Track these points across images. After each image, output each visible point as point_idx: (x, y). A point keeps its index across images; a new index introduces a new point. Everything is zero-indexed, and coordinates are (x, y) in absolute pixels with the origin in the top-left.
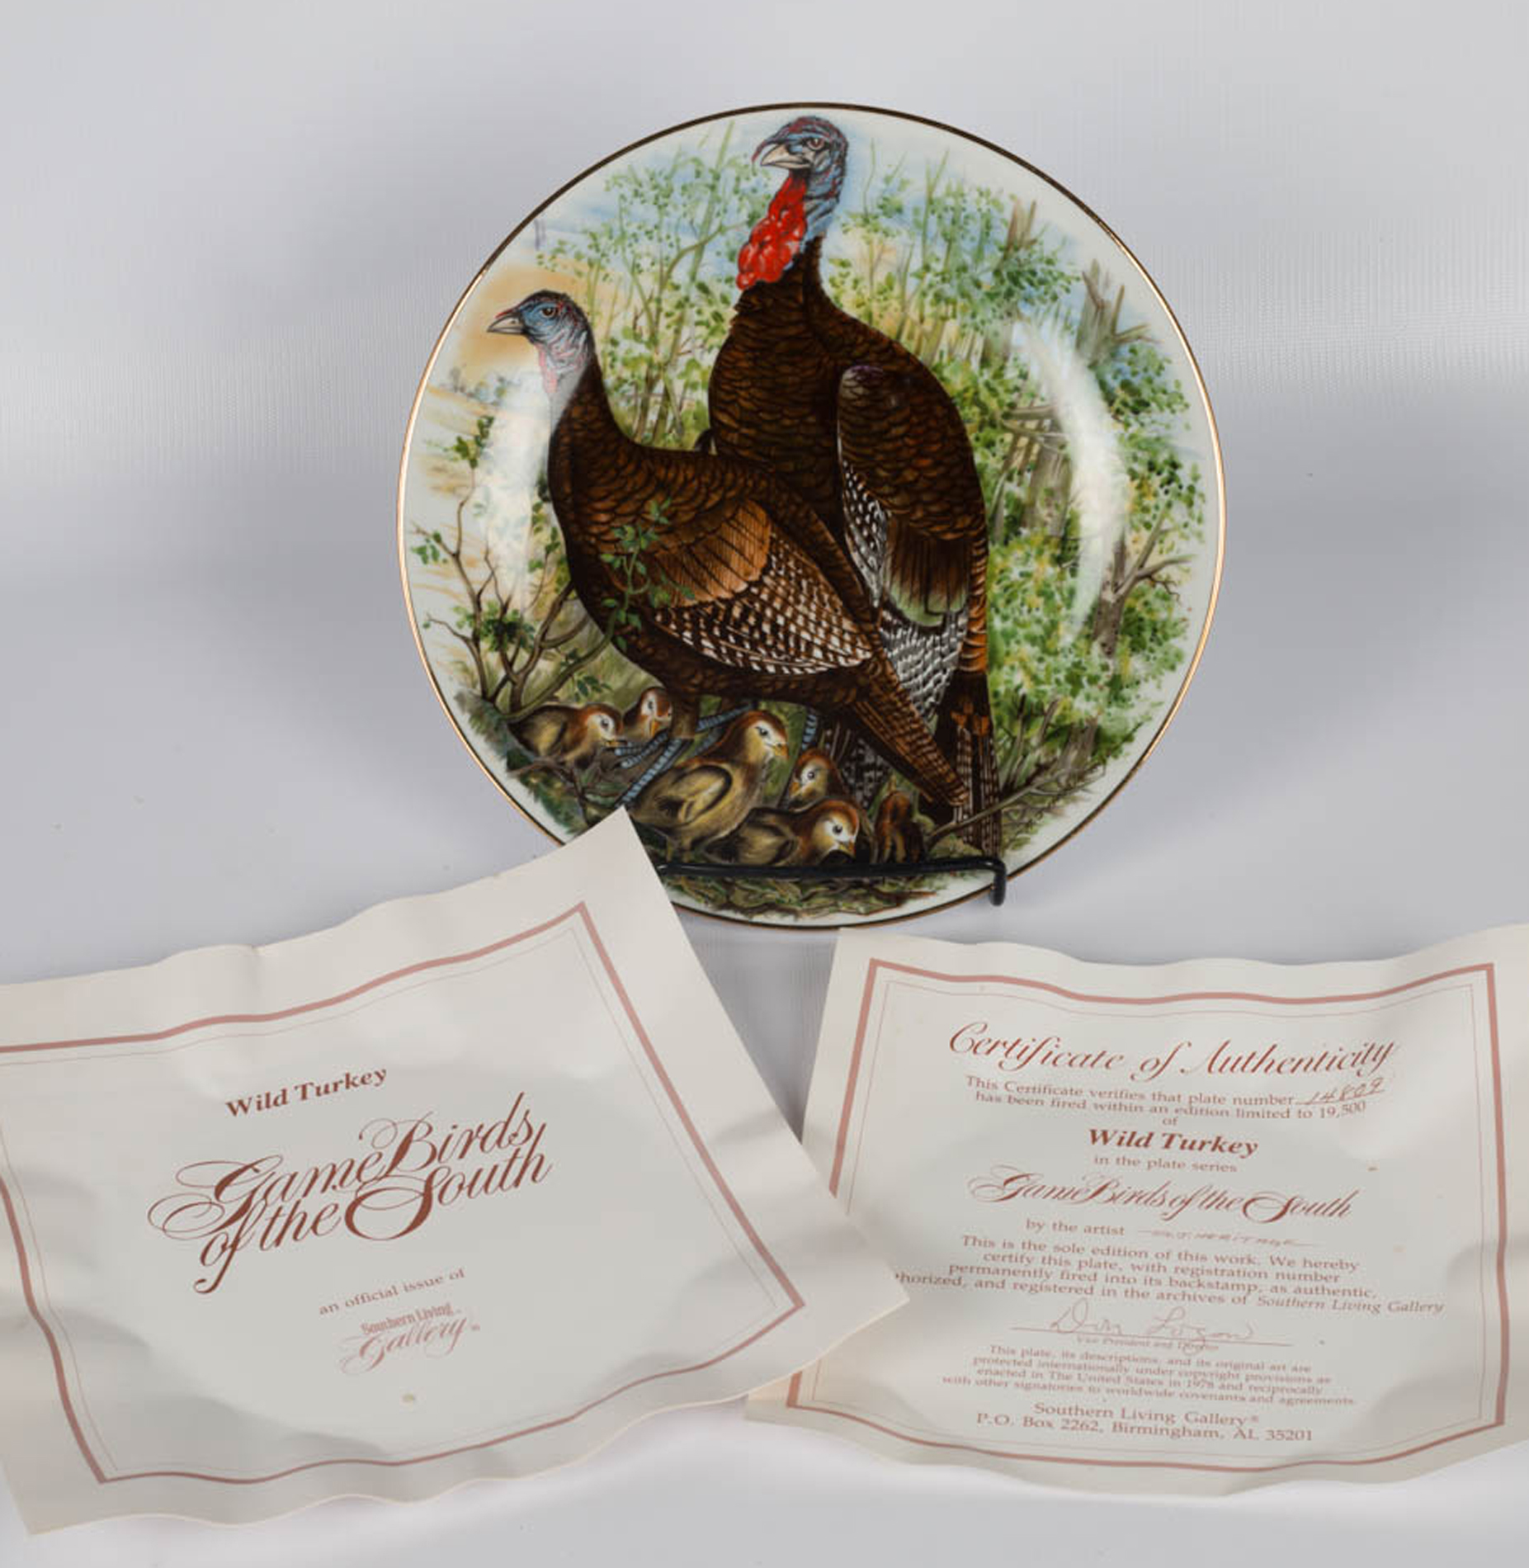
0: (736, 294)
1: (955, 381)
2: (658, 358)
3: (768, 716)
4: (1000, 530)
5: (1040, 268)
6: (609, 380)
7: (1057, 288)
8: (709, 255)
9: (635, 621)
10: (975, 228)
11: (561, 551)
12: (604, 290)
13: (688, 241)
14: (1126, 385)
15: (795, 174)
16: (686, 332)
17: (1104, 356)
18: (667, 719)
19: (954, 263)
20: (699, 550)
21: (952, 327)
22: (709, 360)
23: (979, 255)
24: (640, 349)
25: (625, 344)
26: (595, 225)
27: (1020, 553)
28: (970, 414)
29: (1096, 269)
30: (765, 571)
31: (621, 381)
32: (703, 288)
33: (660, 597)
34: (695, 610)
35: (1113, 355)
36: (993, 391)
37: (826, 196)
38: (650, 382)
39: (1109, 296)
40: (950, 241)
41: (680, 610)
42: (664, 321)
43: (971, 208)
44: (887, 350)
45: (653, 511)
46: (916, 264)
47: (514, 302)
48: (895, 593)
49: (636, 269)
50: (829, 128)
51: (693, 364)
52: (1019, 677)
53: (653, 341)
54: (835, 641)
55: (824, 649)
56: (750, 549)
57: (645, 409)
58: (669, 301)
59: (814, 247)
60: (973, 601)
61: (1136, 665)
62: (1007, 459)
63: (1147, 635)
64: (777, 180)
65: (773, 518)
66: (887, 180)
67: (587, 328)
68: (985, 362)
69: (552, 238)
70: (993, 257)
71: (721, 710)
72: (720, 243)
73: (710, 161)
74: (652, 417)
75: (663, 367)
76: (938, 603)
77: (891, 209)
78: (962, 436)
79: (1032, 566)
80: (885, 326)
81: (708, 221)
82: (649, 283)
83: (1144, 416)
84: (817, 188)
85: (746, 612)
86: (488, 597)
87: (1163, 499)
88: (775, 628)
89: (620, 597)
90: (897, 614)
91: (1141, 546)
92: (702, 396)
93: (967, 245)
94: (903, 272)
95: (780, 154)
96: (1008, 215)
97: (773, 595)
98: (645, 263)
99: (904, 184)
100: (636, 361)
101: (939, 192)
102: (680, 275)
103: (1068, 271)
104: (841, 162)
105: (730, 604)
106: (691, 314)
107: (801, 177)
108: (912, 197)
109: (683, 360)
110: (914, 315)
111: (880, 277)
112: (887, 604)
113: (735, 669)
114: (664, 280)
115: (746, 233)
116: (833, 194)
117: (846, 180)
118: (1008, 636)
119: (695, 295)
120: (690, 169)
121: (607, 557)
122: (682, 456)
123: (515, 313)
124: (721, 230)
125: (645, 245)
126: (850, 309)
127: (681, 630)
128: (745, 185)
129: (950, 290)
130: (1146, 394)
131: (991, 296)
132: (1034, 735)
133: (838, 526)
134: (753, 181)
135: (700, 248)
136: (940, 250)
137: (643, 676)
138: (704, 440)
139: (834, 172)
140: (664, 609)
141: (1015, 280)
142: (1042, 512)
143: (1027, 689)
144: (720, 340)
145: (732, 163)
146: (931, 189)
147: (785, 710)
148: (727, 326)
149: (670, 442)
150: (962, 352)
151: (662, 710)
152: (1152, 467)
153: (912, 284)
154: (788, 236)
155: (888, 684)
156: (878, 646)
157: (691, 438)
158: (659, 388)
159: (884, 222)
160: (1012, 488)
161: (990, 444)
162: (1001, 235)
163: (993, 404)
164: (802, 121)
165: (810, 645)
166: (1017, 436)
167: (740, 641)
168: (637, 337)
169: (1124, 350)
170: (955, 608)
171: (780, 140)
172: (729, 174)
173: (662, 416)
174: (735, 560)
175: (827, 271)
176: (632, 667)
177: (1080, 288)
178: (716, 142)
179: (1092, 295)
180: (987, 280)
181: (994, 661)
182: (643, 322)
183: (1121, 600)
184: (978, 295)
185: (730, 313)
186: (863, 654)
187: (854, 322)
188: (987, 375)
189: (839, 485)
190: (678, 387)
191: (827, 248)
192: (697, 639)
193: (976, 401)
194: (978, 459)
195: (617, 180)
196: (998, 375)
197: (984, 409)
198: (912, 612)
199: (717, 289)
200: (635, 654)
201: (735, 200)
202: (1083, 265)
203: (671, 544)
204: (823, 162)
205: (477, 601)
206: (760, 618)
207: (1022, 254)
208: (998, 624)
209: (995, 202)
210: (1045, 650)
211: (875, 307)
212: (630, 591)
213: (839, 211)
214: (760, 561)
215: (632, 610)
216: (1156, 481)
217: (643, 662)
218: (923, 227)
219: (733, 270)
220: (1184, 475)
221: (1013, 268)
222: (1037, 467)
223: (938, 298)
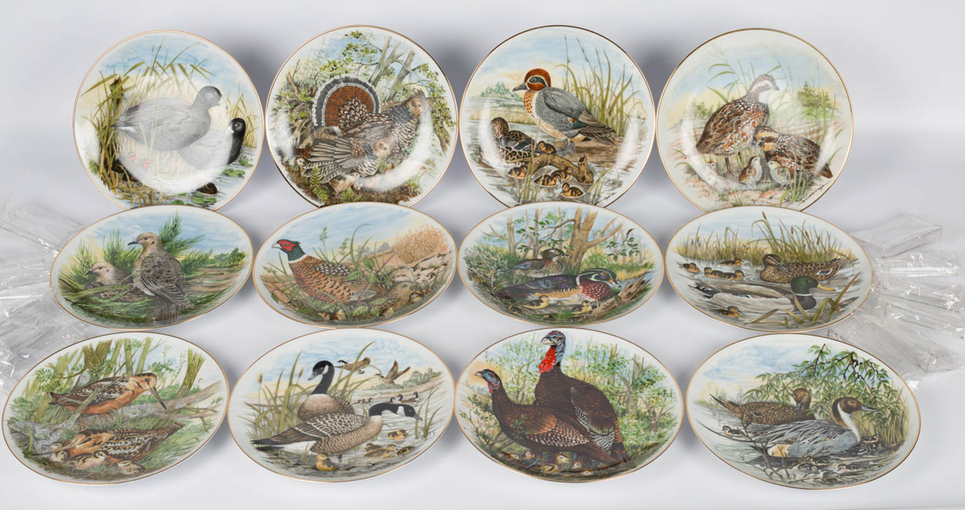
0: (539, 374)
1: (601, 388)
2: (520, 387)
3: (562, 454)
4: (620, 415)
5: (620, 361)
6: (507, 391)
7: (626, 364)
8: (530, 366)
9: (521, 438)
10: (601, 355)
11: (498, 424)
12: (503, 372)
13: (525, 363)
14: (648, 380)
15: (552, 346)
16: (526, 382)
17: (641, 375)
18: (534, 456)
19: (597, 364)
20: (537, 424)
21: (598, 378)
22: (534, 387)
23: (603, 361)
24: (514, 386)
25: (510, 385)
26: (501, 355)
27: (626, 419)
28: (607, 394)
29: (635, 356)
30: (556, 426)
31: (510, 392)
32: (530, 373)
33: (527, 433)
34: (538, 436)
35: (643, 374)
36: (612, 389)
37: (561, 352)
38: (518, 392)
39: (640, 361)
40: (595, 359)
41: (534, 435)
42: (520, 380)
43: (600, 349)
44: (582, 383)
45: (523, 416)
46: (587, 365)
47: (481, 370)
48: (593, 429)
49: (512, 368)
50: (560, 333)
51: (529, 388)
52: (631, 442)
53: (518, 384)
54: (578, 439)
55: (576, 441)
56: (551, 423)
57: (517, 397)
58: (521, 376)
59: (559, 364)
60: (615, 429)
61: (665, 430)
62: (619, 401)
63: (666, 424)
64: (548, 348)
65: (557, 416)
66: (577, 346)
67: (500, 380)
68: (609, 383)
69: (490, 357)
70: (607, 361)
71: (548, 454)
72: (533, 363)
73: (530, 342)
74: (520, 398)
75: (521, 389)
76: (606, 430)
77: (578, 353)
78: (606, 398)
79: (630, 421)
80: (581, 378)
81: (530, 358)
82: (515, 371)
83: (654, 385)
84: (558, 350)
85: (552, 435)
86: (479, 430)
87: (663, 399)
88: (561, 438)
89: (516, 433)
90: (593, 432)
91: (660, 410)
92: (533, 394)
93: (599, 360)
94: (583, 368)
95: (548, 341)
96: (610, 349)
97: (559, 431)
98: (514, 367)
99: (581, 347)
100: (514, 388)
101: (591, 348)
102: (524, 370)
103: (628, 359)
104: (564, 343)
105: (547, 434)
106: (527, 378)
107: (554, 347)
108: (583, 350)
109: (526, 388)
110: (588, 376)
111: (577, 369)
112: (591, 431)
113: (551, 446)
114: (519, 371)
115: (540, 361)
116: (562, 351)
117: (566, 347)
118: (626, 435)
119: (528, 375)
120: (525, 344)
121: (511, 426)
122: (529, 406)
123: (481, 372)
124: (534, 360)
125: (513, 363)
126: (570, 375)
127: (534, 439)
128: (539, 349)
129: (596, 370)
130: (654, 380)
131: (608, 370)
132: (639, 450)
133: (575, 417)
134: (541, 349)
135: (528, 365)
136: (592, 361)
137: (525, 448)
138: (535, 403)
139: (562, 345)
140: (529, 435)
141: (614, 365)
142: (631, 410)
143: (634, 443)
144: (536, 383)
145: (535, 343)
146: (588, 347)
147: (567, 453)
148: (538, 381)
149: (526, 403)
150: (602, 382)
151: (532, 454)
152: (659, 394)
153: (586, 370)
154: (551, 361)
155: (595, 446)
156: (591, 439)
157: (531, 402)
158: (521, 393)
159: (577, 357)
160: (621, 406)
161: (613, 399)
162: (608, 355)
163: (613, 391)
164: (553, 332)
165: (571, 441)
166: (620, 397)
167: (551, 440)
168: (514, 383)
169: (646, 372)
170: (611, 430)
171: (547, 337)
172: (535, 347)
173: (522, 398)
174: (547, 425)
175: (563, 369)
176: (521, 447)
177: (632, 362)
178: (531, 337)
179: (635, 362)
180: (606, 367)
181: (624, 439)
182: (515, 380)
183: (657, 422)
184: (604, 370)
185: (538, 378)
186: (586, 441)
187: (572, 379)
188: (610, 386)
189: (574, 409)
190: (526, 393)
191: (562, 364)
192: (539, 441)
193: (608, 391)
194: (611, 402)
195: (506, 345)
196: (613, 385)
197: (610, 392)
198: (599, 432)
199: (534, 373)
200: (521, 444)
201: (536, 354)
202: (632, 356)
203: (529, 422)
204: (559, 343)
205: (477, 429)
206: (556, 436)
207: (615, 358)
208: (623, 433)
209: (607, 347)
210: (638, 436)
211: (577, 375)
212: (519, 432)
213: (564, 355)
214: (555, 425)
215: (520, 436)
216: (661, 396)
217: (525, 446)
218: (587, 357)
219: (538, 369)
220: (668, 392)
221: (613, 362)
222: (627, 402)
223: (594, 372)
